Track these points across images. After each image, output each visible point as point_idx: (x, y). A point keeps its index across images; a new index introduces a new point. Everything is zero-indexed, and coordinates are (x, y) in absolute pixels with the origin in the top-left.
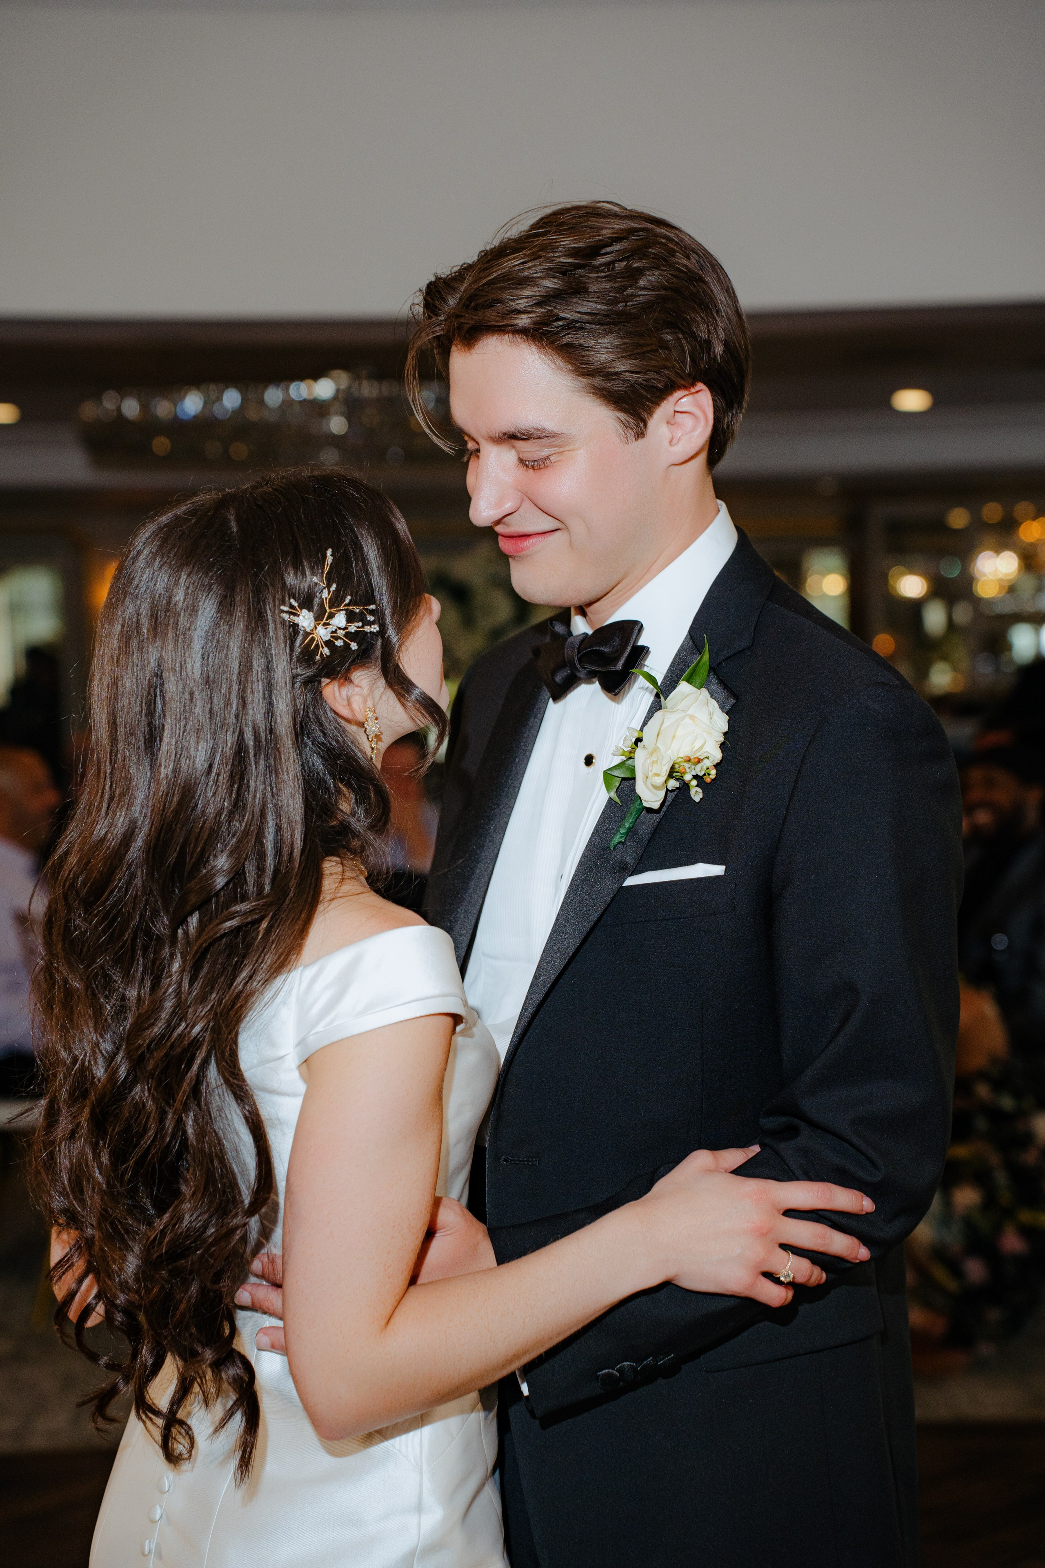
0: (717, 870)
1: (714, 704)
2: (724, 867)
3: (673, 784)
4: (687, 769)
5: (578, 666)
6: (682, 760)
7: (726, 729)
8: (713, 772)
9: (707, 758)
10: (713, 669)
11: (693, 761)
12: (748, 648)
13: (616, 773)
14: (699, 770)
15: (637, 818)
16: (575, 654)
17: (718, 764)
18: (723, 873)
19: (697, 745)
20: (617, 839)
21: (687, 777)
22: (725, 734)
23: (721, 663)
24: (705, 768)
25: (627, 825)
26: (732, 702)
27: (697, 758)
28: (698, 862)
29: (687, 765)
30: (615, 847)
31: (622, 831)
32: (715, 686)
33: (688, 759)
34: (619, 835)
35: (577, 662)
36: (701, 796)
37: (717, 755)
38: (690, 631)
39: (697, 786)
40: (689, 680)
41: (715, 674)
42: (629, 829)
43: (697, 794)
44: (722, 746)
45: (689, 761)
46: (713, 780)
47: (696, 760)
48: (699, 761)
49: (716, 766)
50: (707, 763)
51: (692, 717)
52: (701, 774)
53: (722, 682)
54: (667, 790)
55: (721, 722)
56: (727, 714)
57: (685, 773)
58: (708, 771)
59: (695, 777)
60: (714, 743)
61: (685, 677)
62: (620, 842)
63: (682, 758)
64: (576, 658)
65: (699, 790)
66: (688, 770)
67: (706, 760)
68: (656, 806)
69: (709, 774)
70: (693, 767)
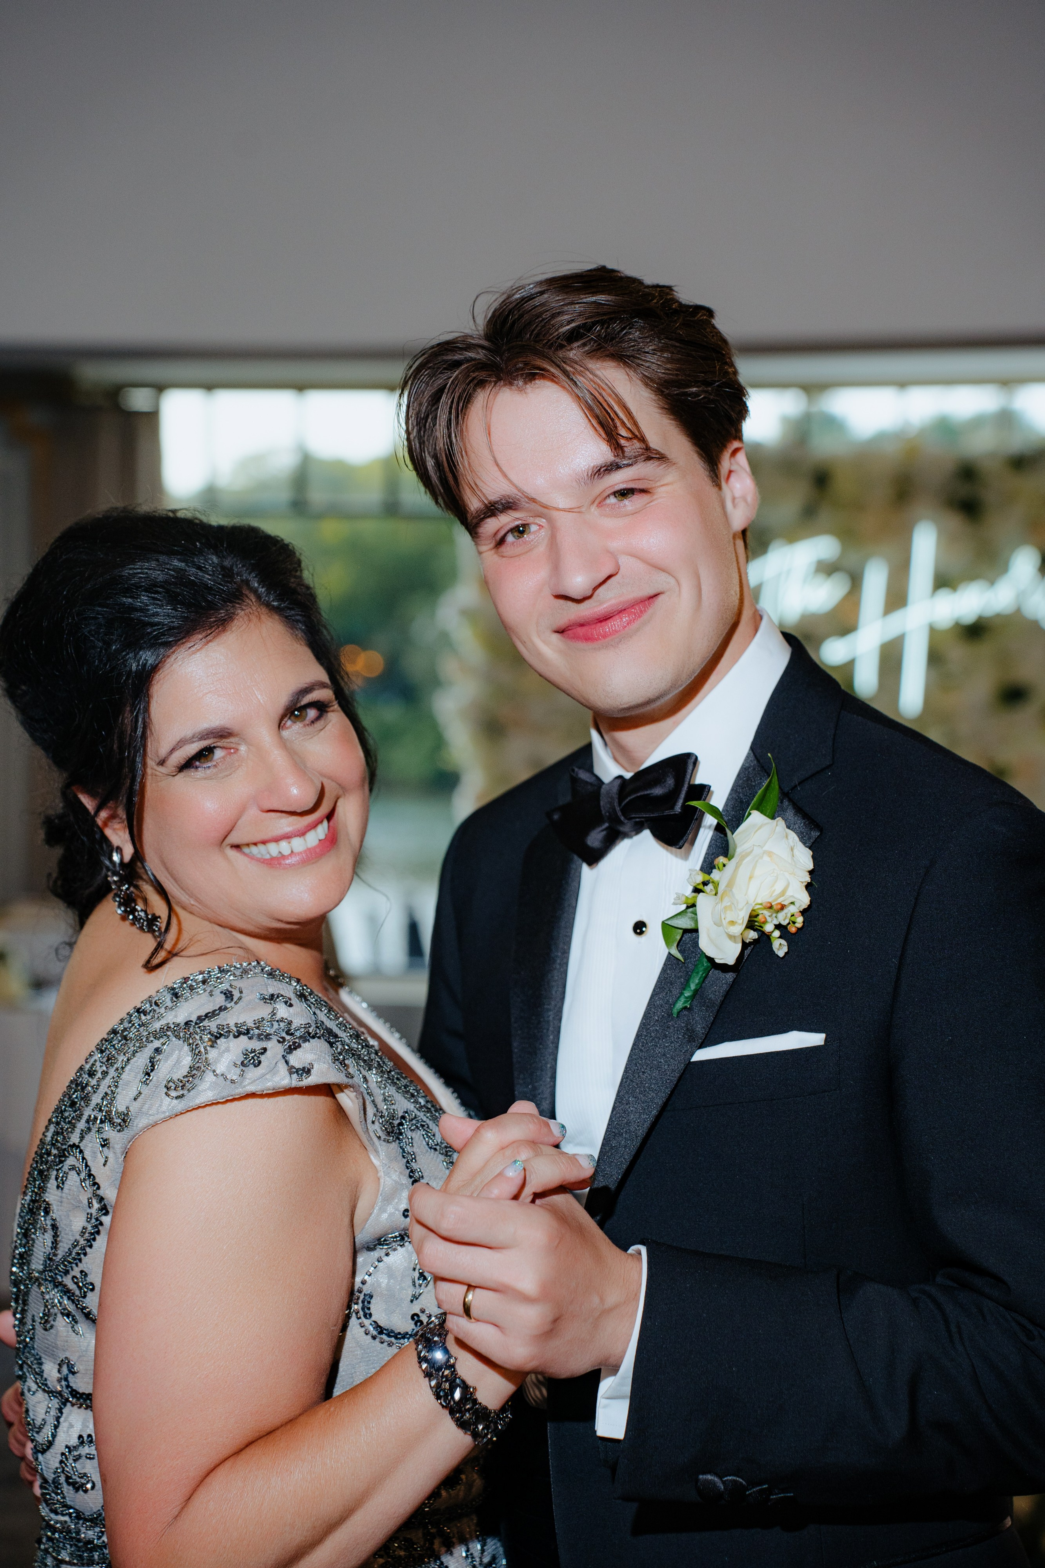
0: (816, 1039)
1: (793, 836)
2: (823, 1036)
3: (752, 935)
4: (767, 918)
5: (622, 818)
6: (760, 906)
7: (811, 866)
8: (800, 920)
9: (792, 903)
10: (785, 795)
11: (775, 907)
12: (828, 767)
13: (674, 923)
14: (783, 918)
15: (706, 977)
16: (616, 804)
17: (804, 910)
18: (823, 1043)
19: (779, 888)
20: (680, 1005)
21: (769, 928)
22: (811, 872)
23: (796, 786)
24: (789, 915)
25: (693, 987)
26: (815, 834)
27: (780, 903)
28: (792, 1030)
29: (766, 913)
30: (679, 1013)
31: (687, 994)
32: (790, 813)
33: (769, 905)
34: (682, 999)
35: (619, 813)
36: (785, 949)
37: (804, 899)
38: (753, 748)
39: (780, 937)
40: (759, 808)
41: (790, 800)
42: (696, 992)
43: (780, 947)
44: (808, 887)
45: (771, 907)
46: (799, 929)
47: (779, 907)
48: (783, 907)
49: (803, 912)
50: (793, 909)
51: (770, 854)
52: (784, 923)
53: (799, 810)
54: (744, 943)
55: (805, 859)
56: (810, 848)
57: (765, 922)
58: (793, 919)
59: (778, 927)
60: (799, 884)
61: (754, 804)
62: (685, 1008)
63: (761, 904)
64: (618, 809)
65: (783, 942)
66: (769, 919)
67: (792, 906)
68: (731, 961)
69: (794, 923)
70: (774, 915)
